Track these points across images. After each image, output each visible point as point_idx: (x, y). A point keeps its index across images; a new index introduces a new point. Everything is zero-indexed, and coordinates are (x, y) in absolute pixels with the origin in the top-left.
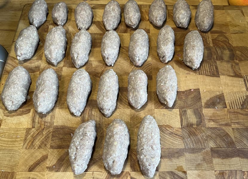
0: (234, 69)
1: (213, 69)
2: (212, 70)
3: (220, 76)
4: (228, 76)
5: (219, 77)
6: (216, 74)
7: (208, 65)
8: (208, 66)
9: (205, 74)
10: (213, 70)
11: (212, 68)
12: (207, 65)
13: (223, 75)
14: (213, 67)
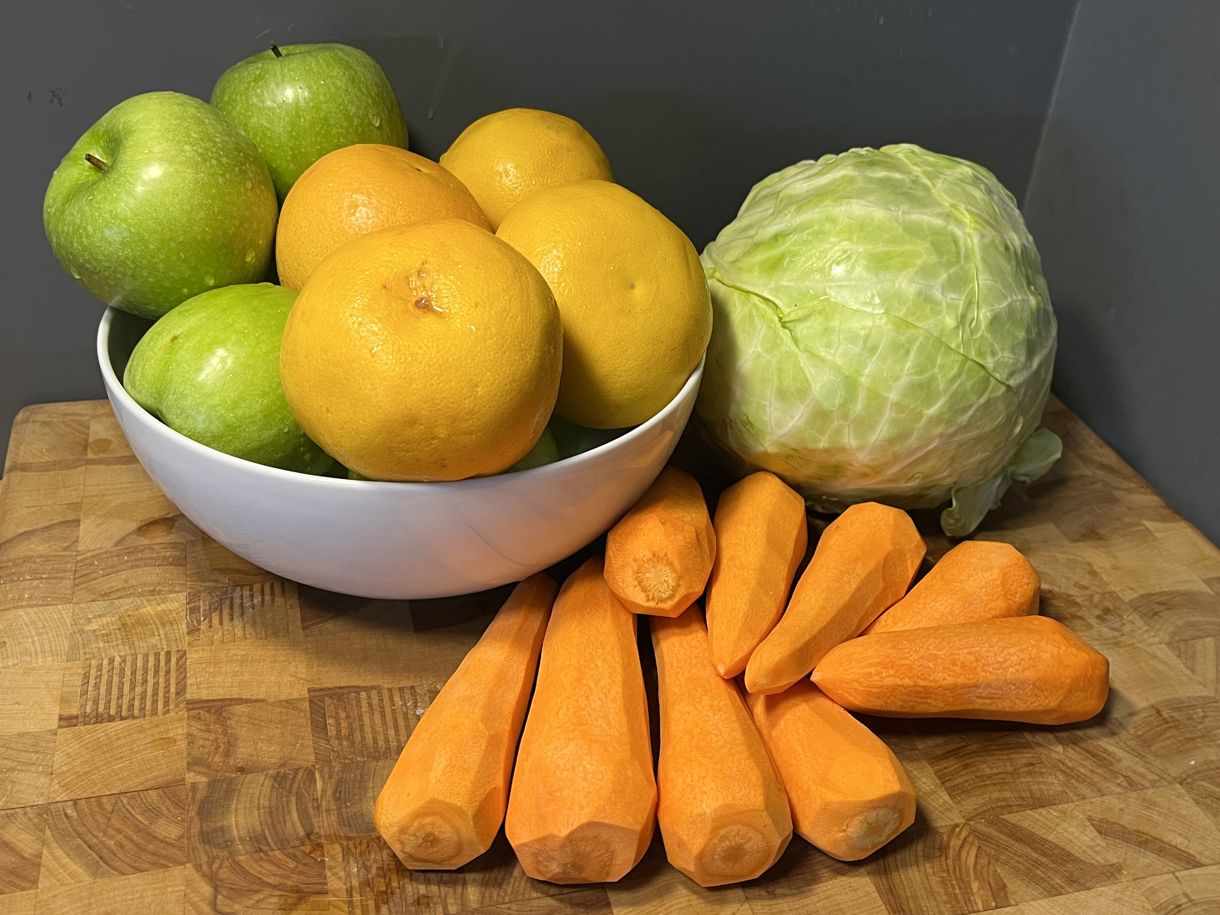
0: (225, 734)
1: (337, 719)
2: (348, 717)
3: (305, 693)
4: (262, 701)
5: (310, 691)
6: (328, 701)
7: (363, 738)
8: (368, 729)
9: (385, 692)
10: (343, 715)
11: (344, 724)
12: (369, 736)
13: (289, 703)
14: (339, 731)
